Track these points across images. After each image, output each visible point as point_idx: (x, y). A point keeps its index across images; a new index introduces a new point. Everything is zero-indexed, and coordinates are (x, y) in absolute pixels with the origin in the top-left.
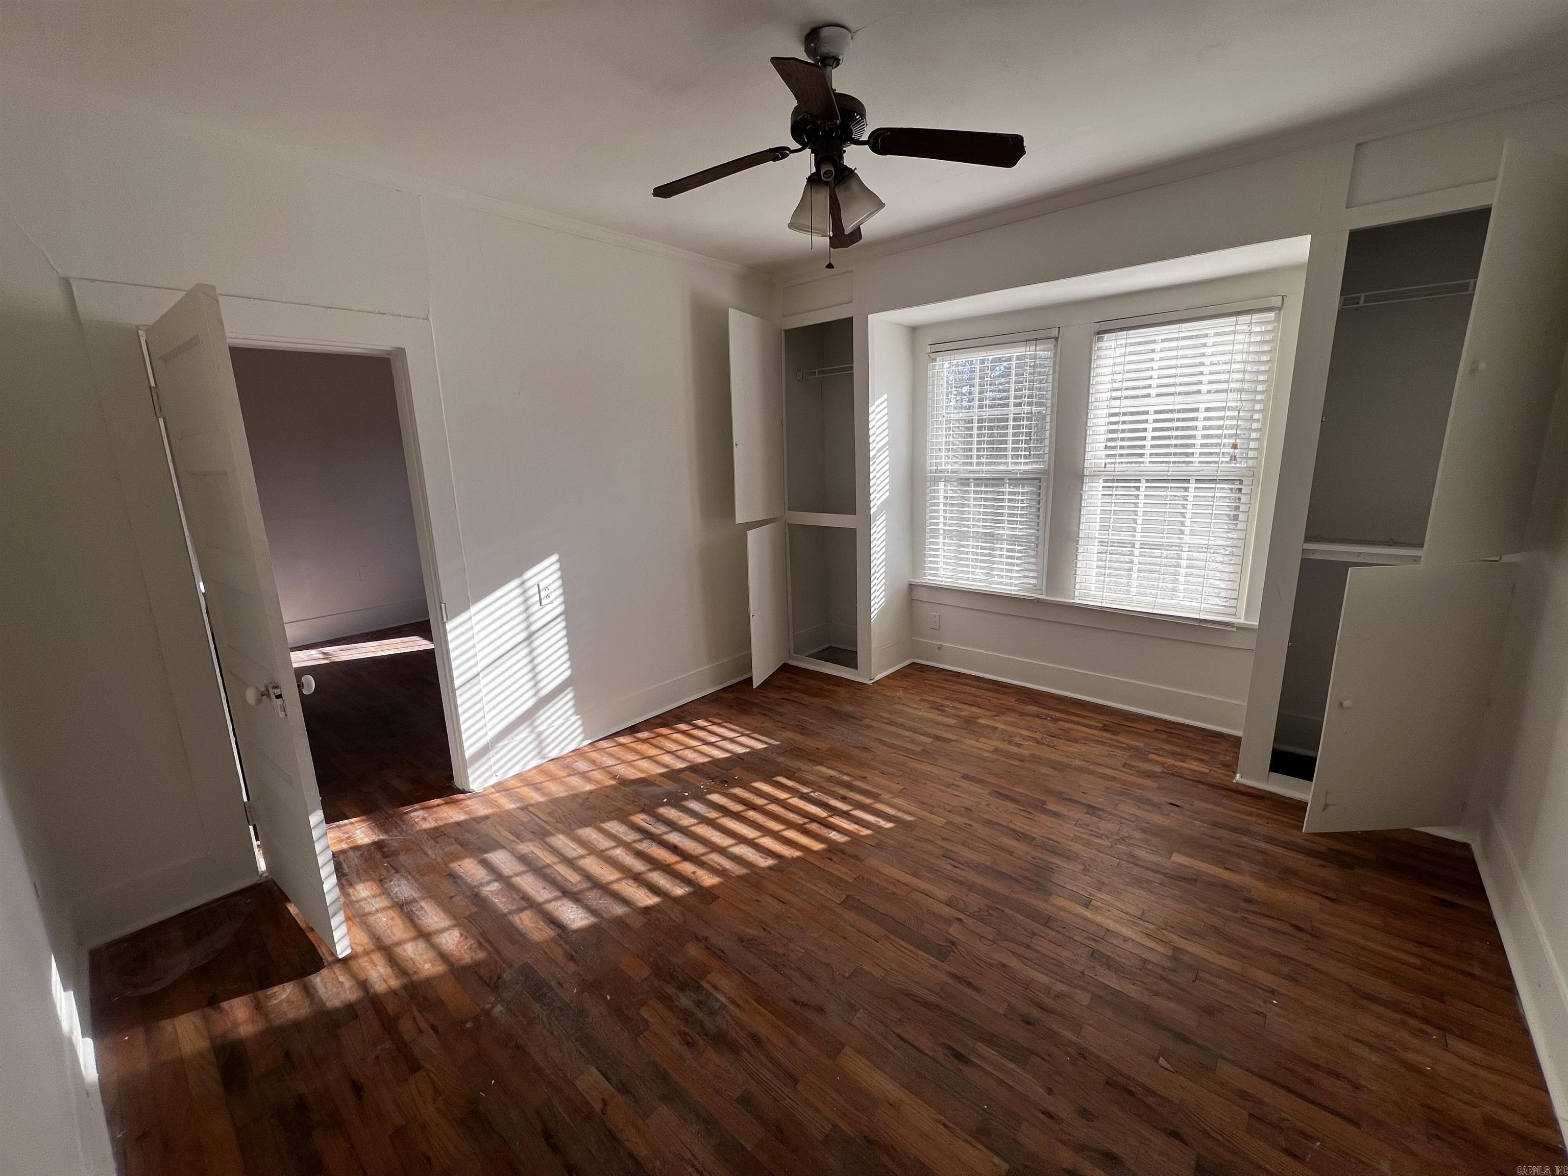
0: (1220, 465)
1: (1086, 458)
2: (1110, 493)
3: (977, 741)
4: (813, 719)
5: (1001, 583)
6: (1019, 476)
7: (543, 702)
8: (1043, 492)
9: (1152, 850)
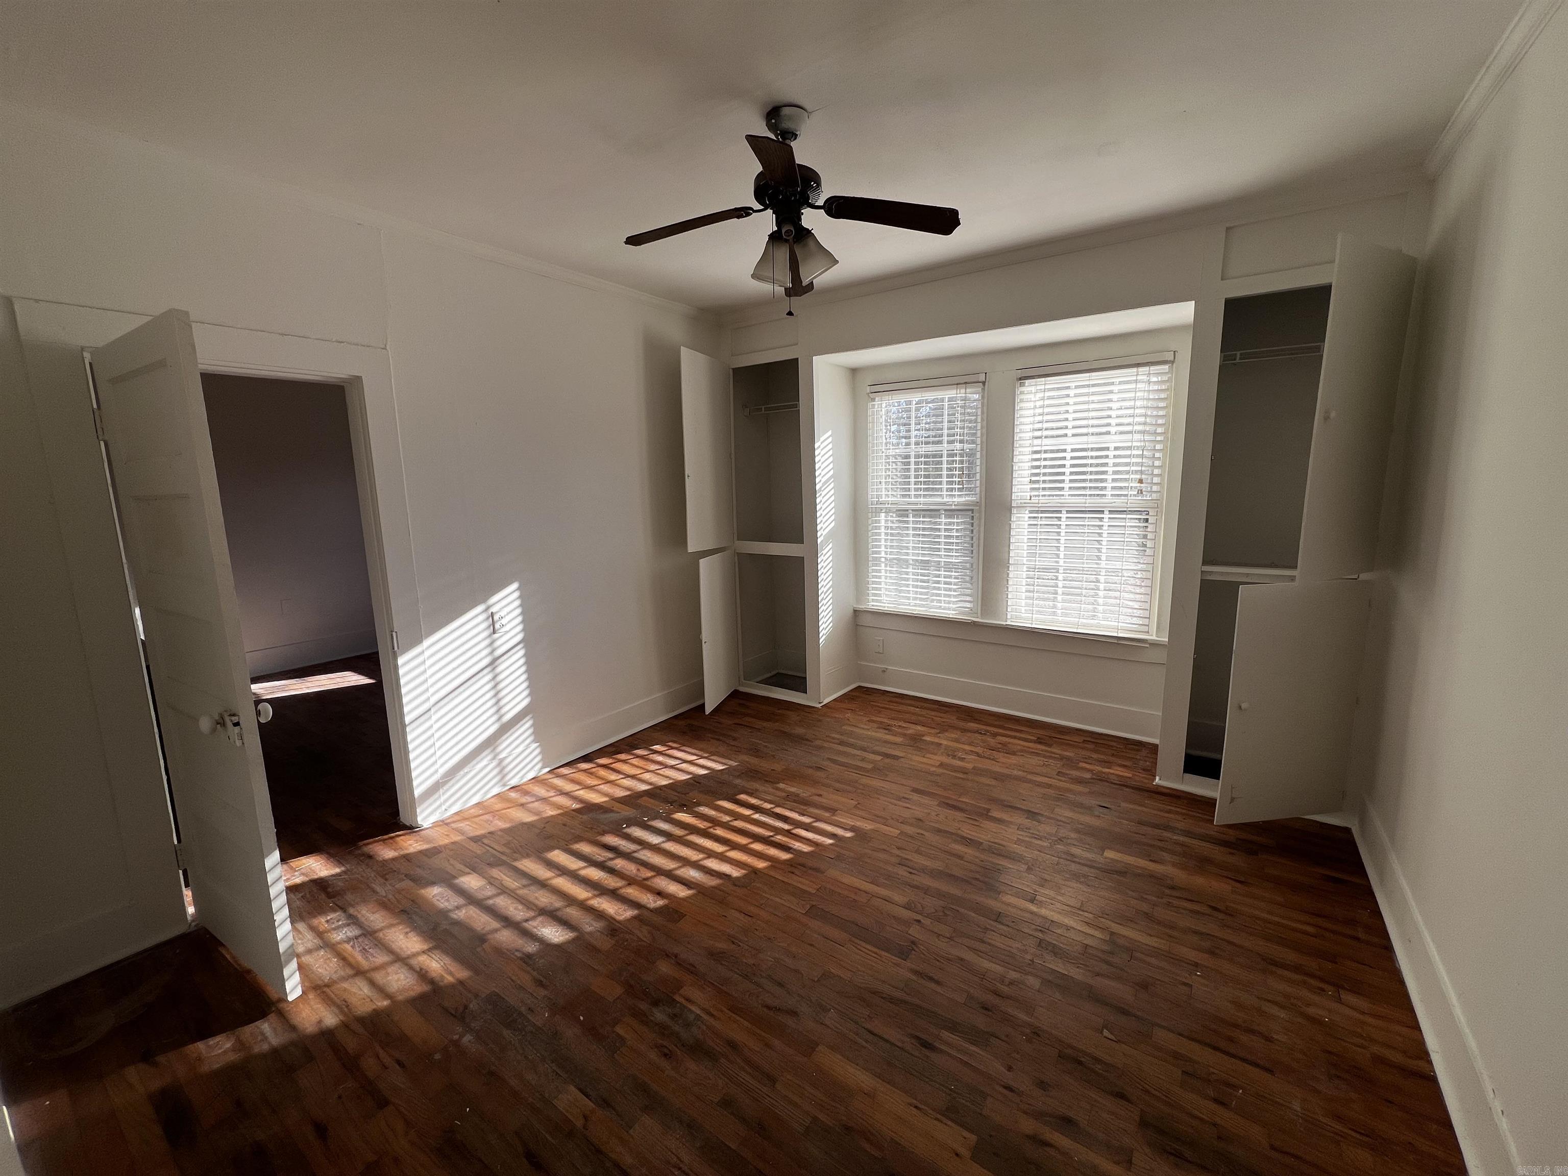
0: (1129, 498)
1: (1013, 491)
2: (1035, 523)
3: (924, 757)
4: (766, 742)
5: (940, 607)
6: (953, 507)
7: (505, 728)
8: (976, 522)
9: (1087, 848)
